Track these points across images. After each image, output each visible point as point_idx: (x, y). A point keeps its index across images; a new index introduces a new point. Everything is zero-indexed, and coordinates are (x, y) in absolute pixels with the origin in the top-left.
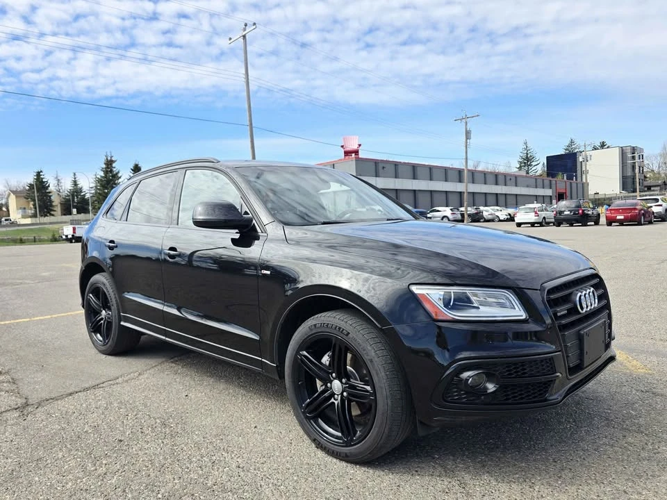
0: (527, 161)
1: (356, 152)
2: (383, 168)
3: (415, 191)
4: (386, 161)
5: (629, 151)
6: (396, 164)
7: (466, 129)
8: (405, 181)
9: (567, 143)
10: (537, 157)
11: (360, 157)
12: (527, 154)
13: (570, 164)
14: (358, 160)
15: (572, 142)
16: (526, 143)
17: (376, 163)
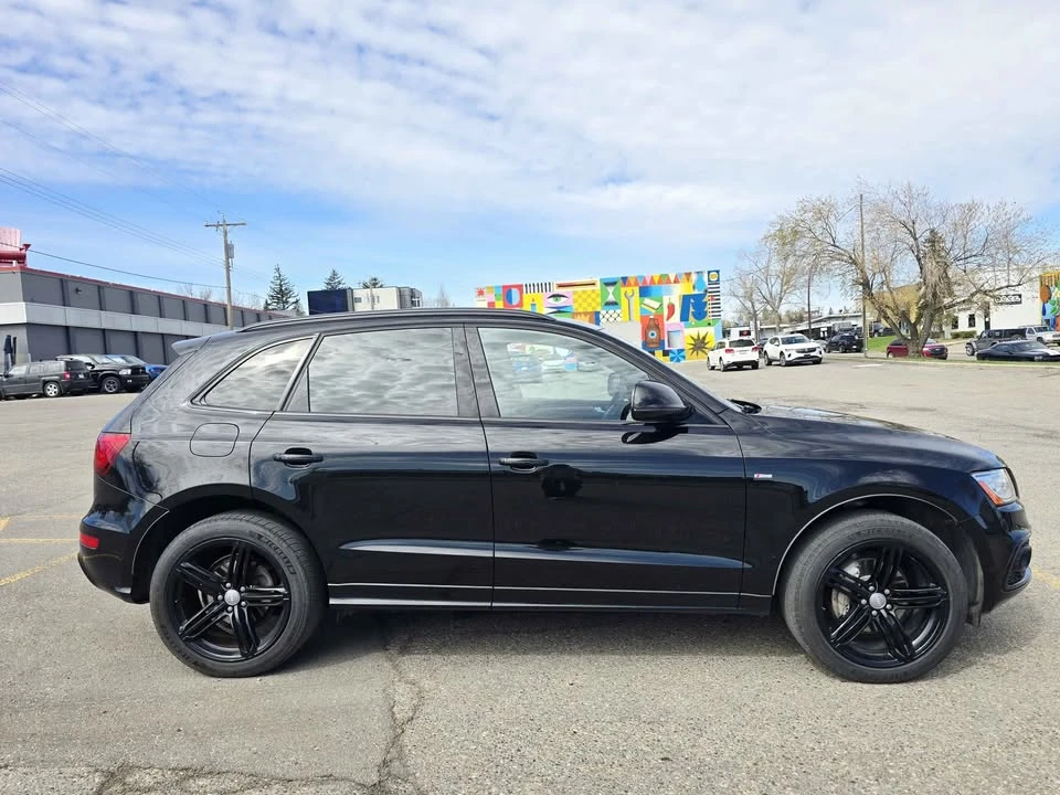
0: (281, 295)
1: (21, 258)
2: (77, 290)
3: (135, 333)
4: (80, 278)
5: (407, 293)
6: (100, 287)
7: (226, 241)
8: (117, 315)
9: (328, 275)
10: (296, 290)
11: (29, 266)
12: (281, 285)
13: (338, 302)
14: (28, 273)
15: (334, 274)
16: (278, 270)
17: (63, 281)
